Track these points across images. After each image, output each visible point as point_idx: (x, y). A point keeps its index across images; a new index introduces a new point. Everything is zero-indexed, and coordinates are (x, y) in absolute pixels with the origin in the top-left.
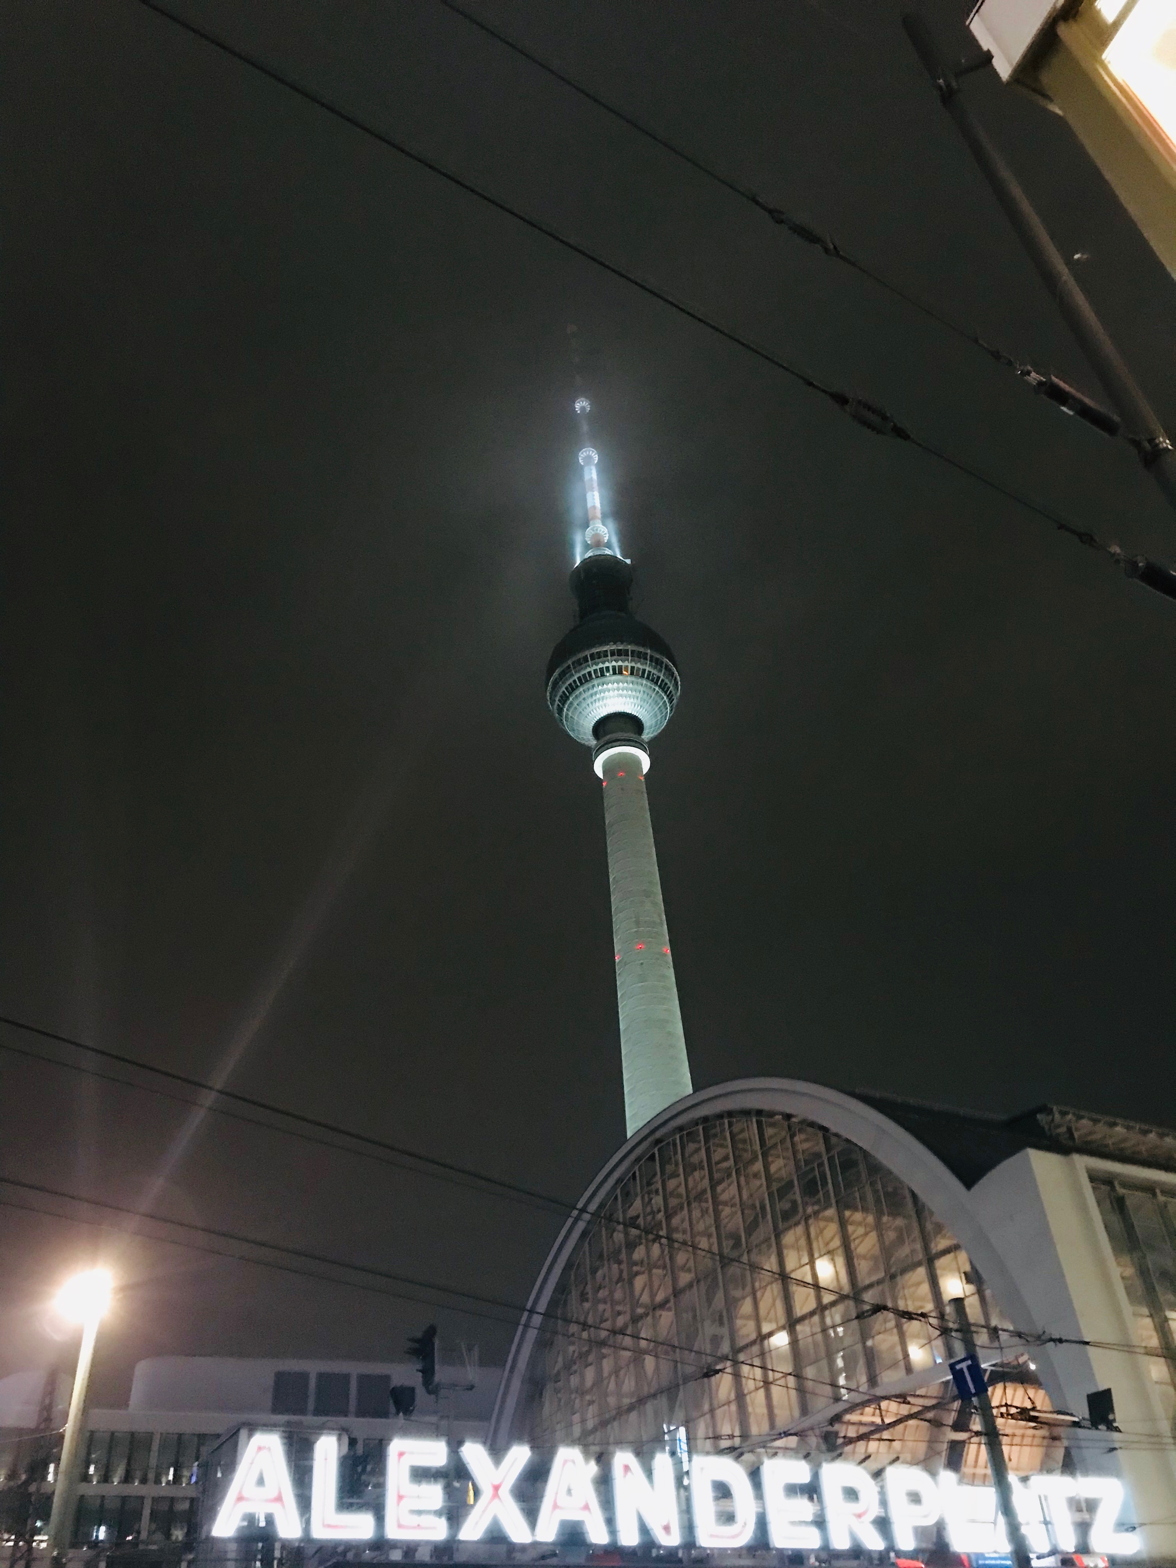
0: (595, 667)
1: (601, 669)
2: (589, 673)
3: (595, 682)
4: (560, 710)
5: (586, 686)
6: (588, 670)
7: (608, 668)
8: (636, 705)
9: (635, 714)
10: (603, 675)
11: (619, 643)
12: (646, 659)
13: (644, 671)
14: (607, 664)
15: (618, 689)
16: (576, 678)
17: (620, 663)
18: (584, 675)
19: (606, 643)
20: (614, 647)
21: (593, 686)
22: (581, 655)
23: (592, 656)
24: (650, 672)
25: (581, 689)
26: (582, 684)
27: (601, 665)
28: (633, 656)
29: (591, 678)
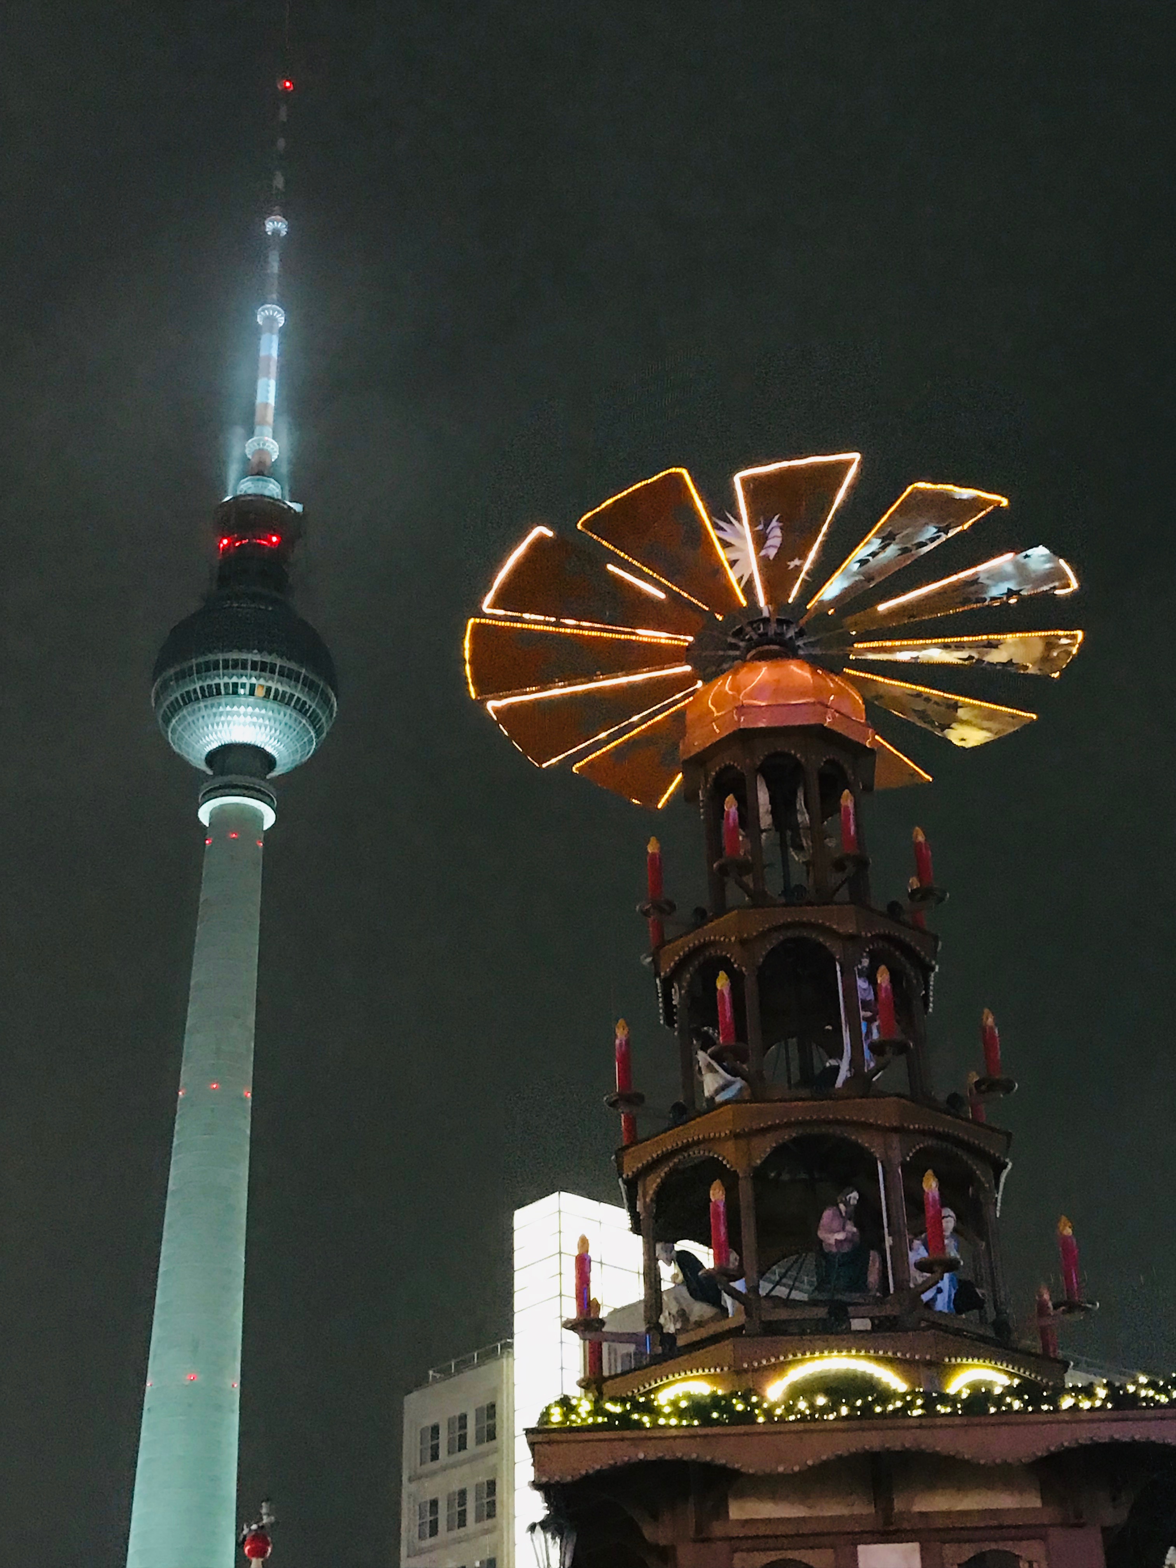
0: (226, 680)
1: (235, 685)
2: (218, 685)
3: (223, 700)
4: (167, 720)
5: (209, 701)
6: (217, 681)
7: (243, 686)
8: (273, 739)
9: (269, 749)
10: (235, 693)
11: (265, 653)
12: (297, 680)
13: (292, 696)
14: (244, 680)
15: (251, 715)
16: (197, 686)
17: (262, 682)
18: (210, 686)
19: (249, 650)
21: (219, 705)
22: (211, 657)
23: (226, 661)
24: (299, 699)
25: (202, 704)
26: (204, 696)
27: (235, 679)
28: (281, 674)
29: (219, 693)
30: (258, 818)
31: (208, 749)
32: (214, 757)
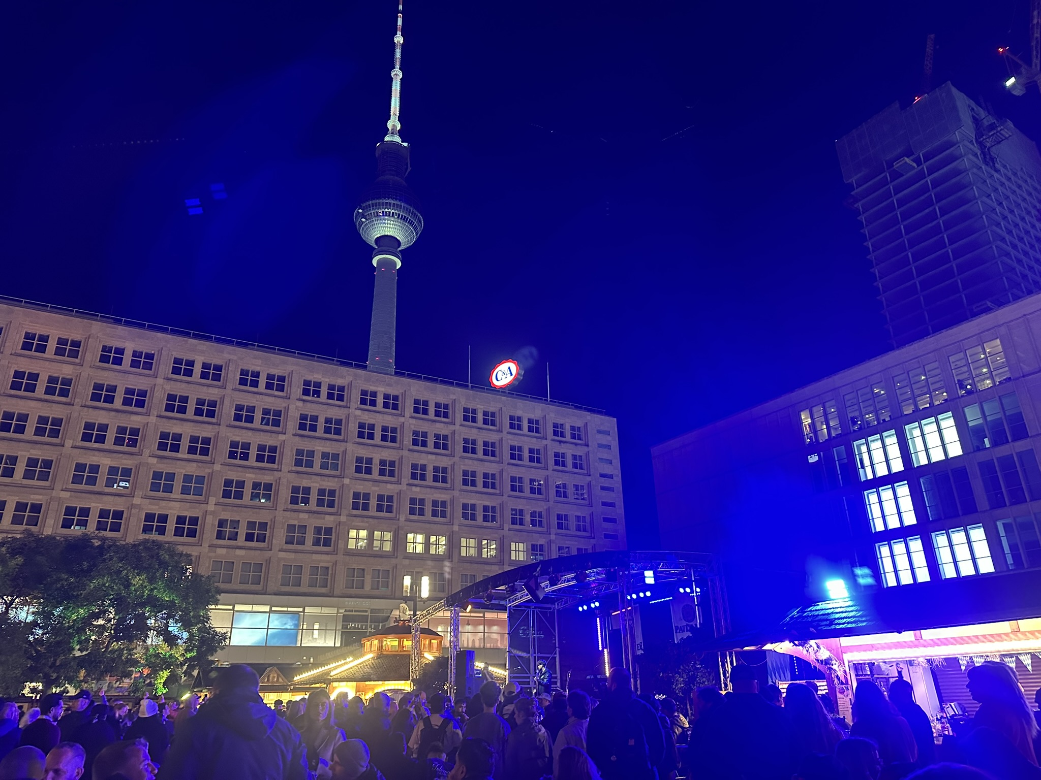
3: (382, 218)
8: (400, 234)
11: (398, 200)
21: (380, 220)
27: (386, 210)
29: (380, 215)
30: (395, 264)
31: (376, 237)
32: (378, 240)
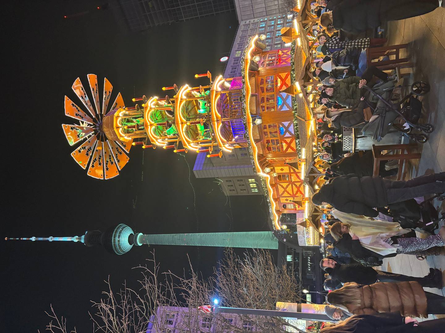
0: (117, 242)
4: (124, 252)
7: (118, 239)
8: (127, 234)
9: (129, 235)
10: (119, 241)
12: (117, 231)
14: (117, 239)
15: (123, 238)
16: (118, 247)
17: (117, 236)
19: (112, 239)
20: (113, 237)
22: (113, 245)
23: (114, 243)
24: (120, 230)
25: (121, 246)
28: (116, 233)
29: (119, 243)
30: (141, 236)
32: (131, 244)
